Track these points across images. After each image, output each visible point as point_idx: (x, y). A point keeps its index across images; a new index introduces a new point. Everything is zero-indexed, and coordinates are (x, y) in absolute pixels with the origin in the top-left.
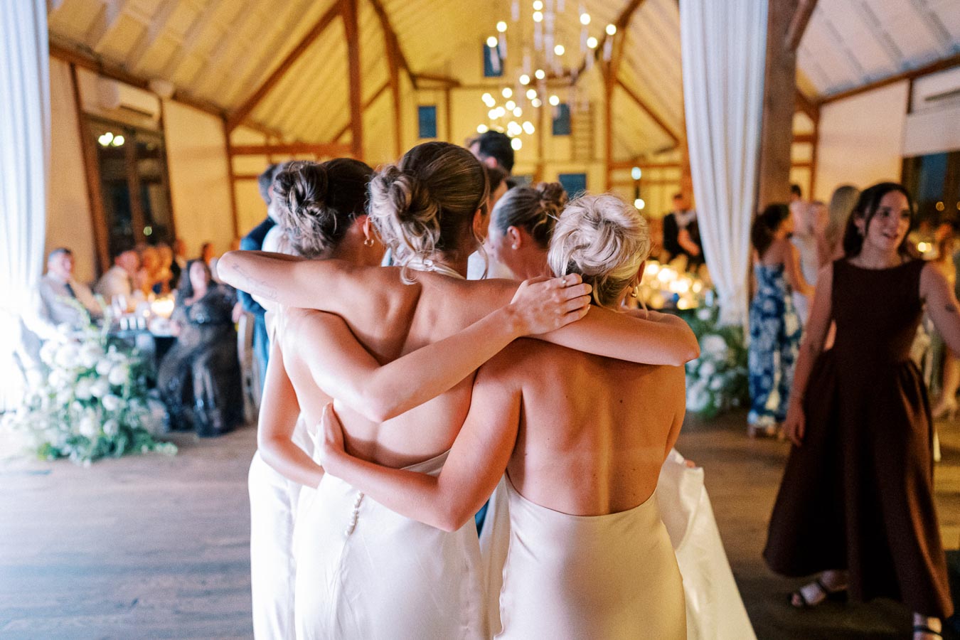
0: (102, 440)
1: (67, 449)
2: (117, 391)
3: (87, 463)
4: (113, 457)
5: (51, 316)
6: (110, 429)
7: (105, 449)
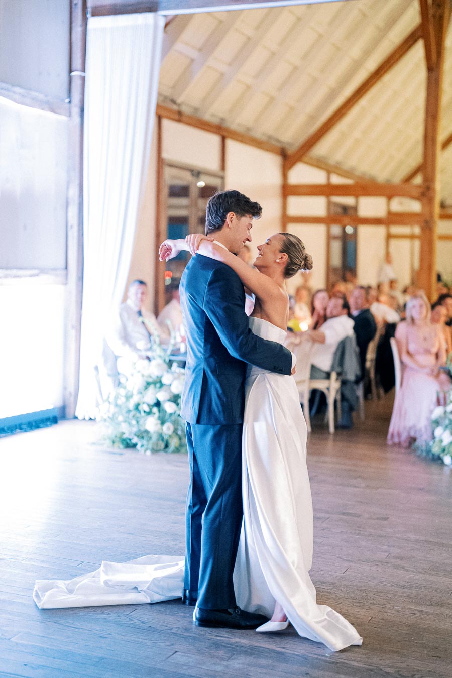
0: (161, 437)
1: (135, 440)
2: (175, 399)
3: (148, 453)
4: (166, 452)
5: (126, 338)
6: (167, 429)
7: (162, 445)
